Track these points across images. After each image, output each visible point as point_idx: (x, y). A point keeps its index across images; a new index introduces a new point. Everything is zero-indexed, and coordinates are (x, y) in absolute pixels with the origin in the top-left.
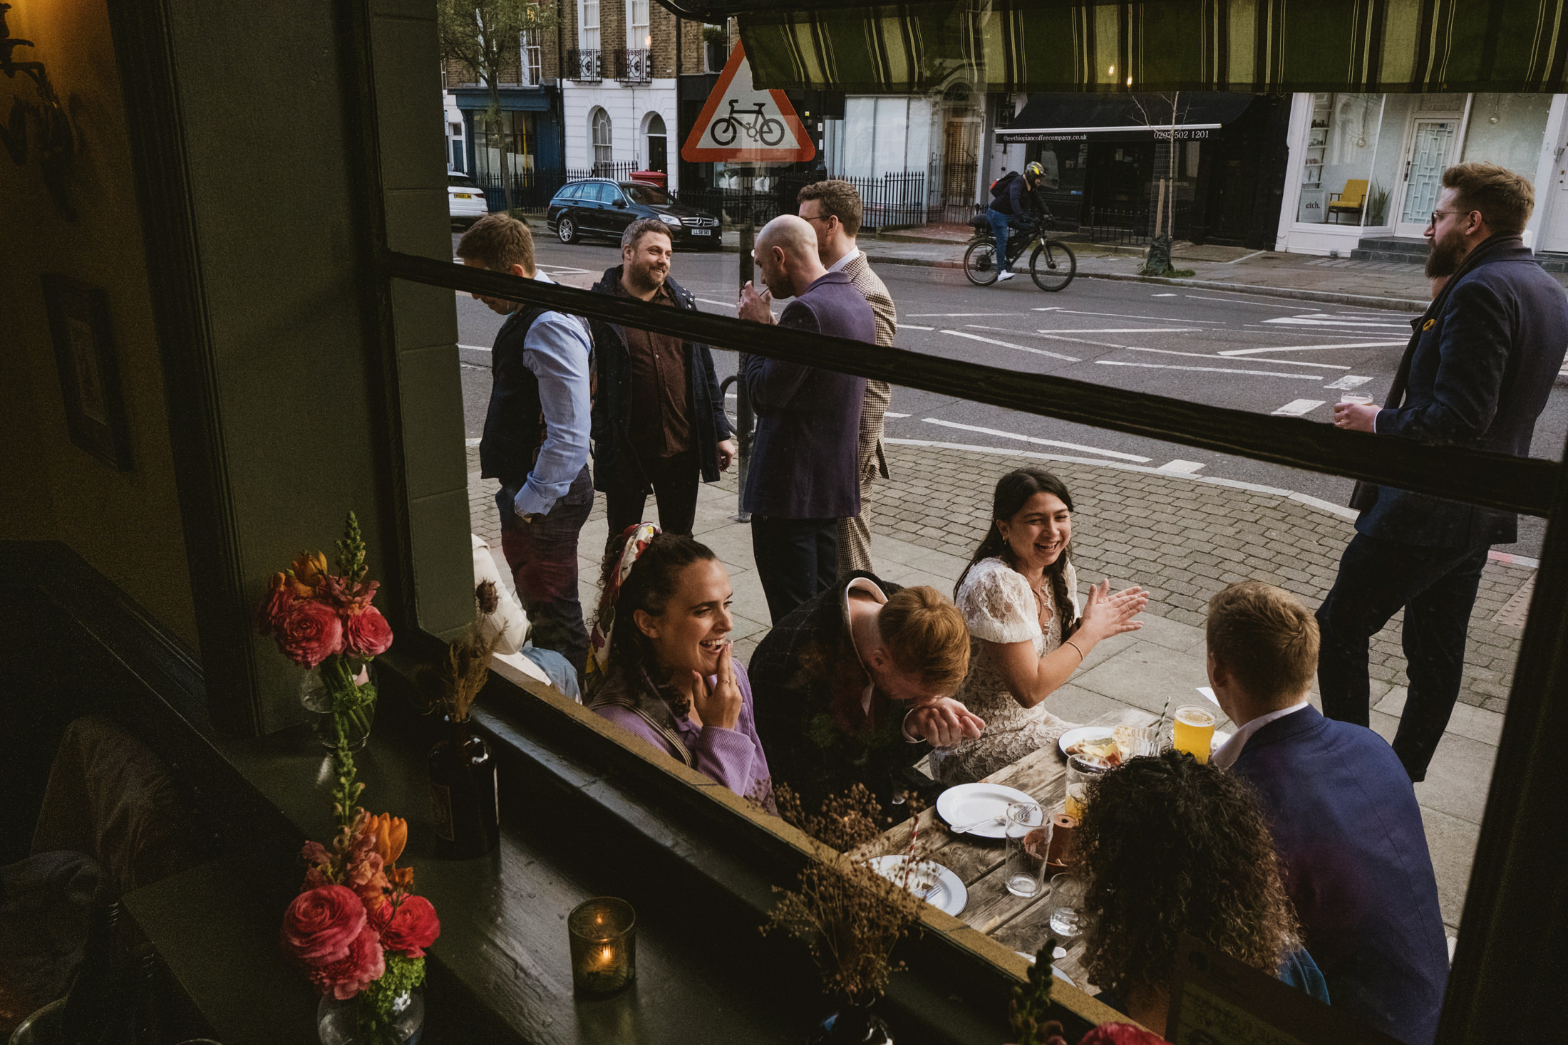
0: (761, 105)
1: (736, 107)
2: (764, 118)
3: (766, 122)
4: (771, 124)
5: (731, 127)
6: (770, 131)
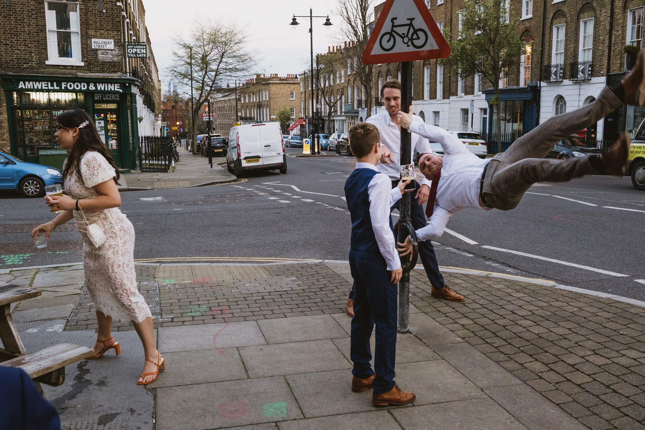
0: (412, 20)
1: (396, 23)
2: (414, 28)
3: (416, 31)
4: (419, 33)
5: (392, 38)
6: (418, 38)
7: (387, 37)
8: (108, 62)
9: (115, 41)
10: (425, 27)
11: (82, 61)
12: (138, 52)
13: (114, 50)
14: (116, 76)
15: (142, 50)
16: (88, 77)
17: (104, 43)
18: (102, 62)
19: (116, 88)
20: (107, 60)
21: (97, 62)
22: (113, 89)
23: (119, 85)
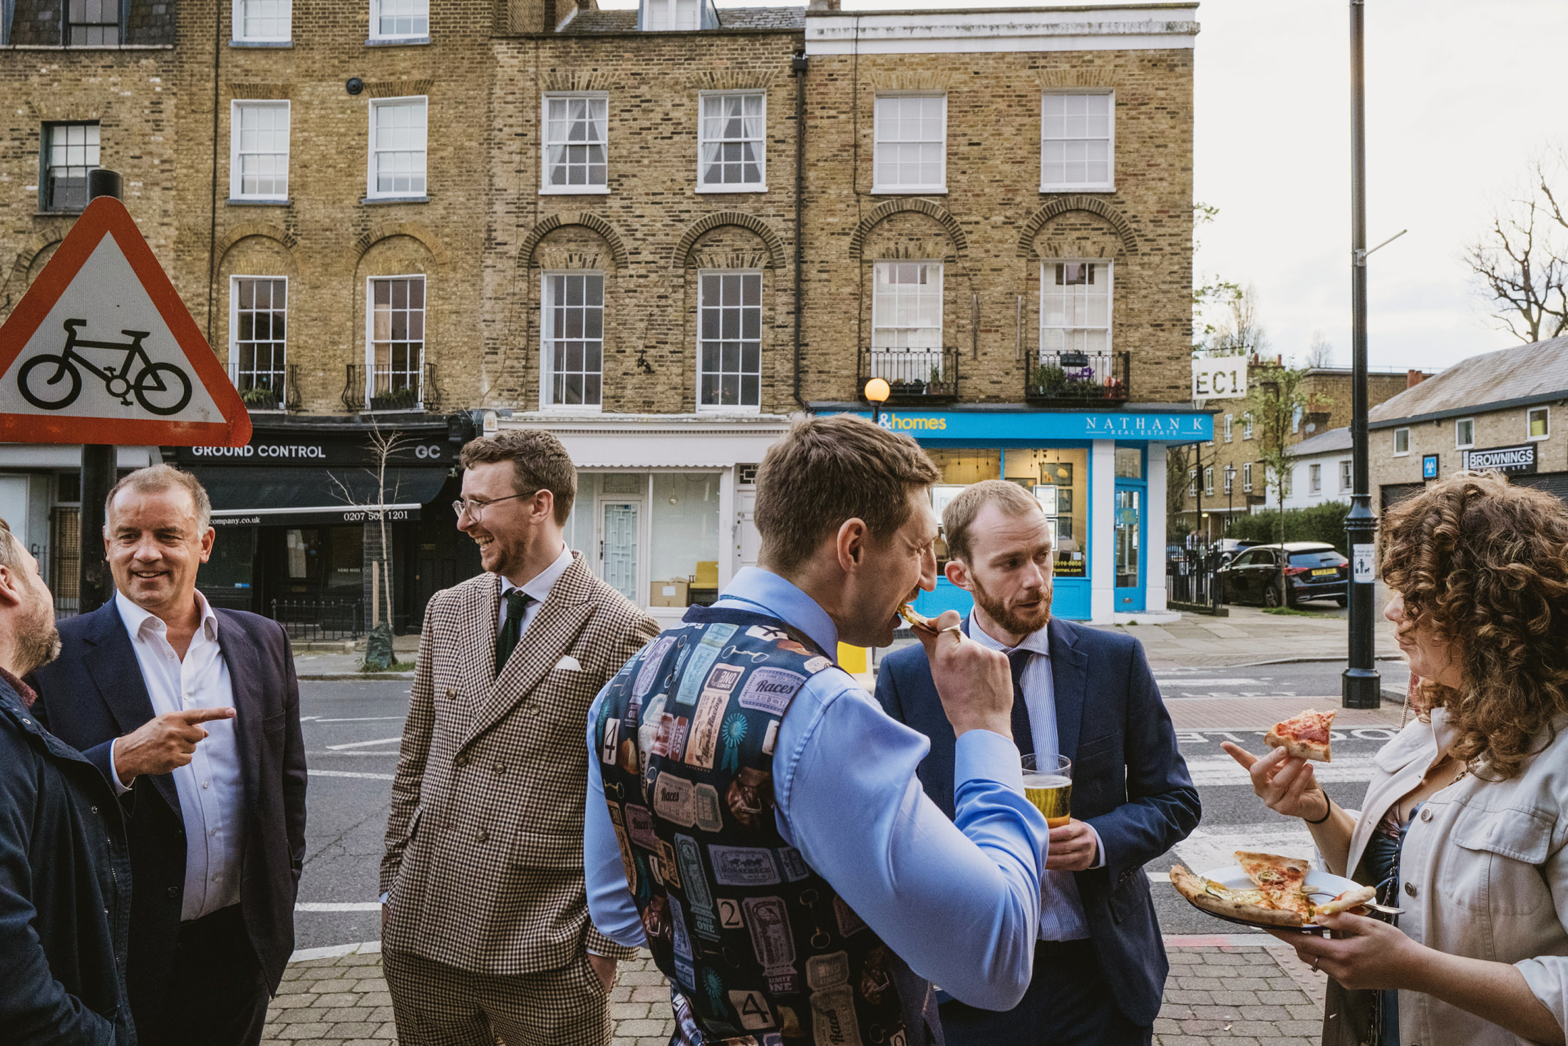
0: (139, 336)
1: (81, 334)
2: (145, 358)
3: (151, 369)
4: (163, 374)
5: (68, 375)
6: (161, 387)
7: (48, 368)
10: (183, 362)
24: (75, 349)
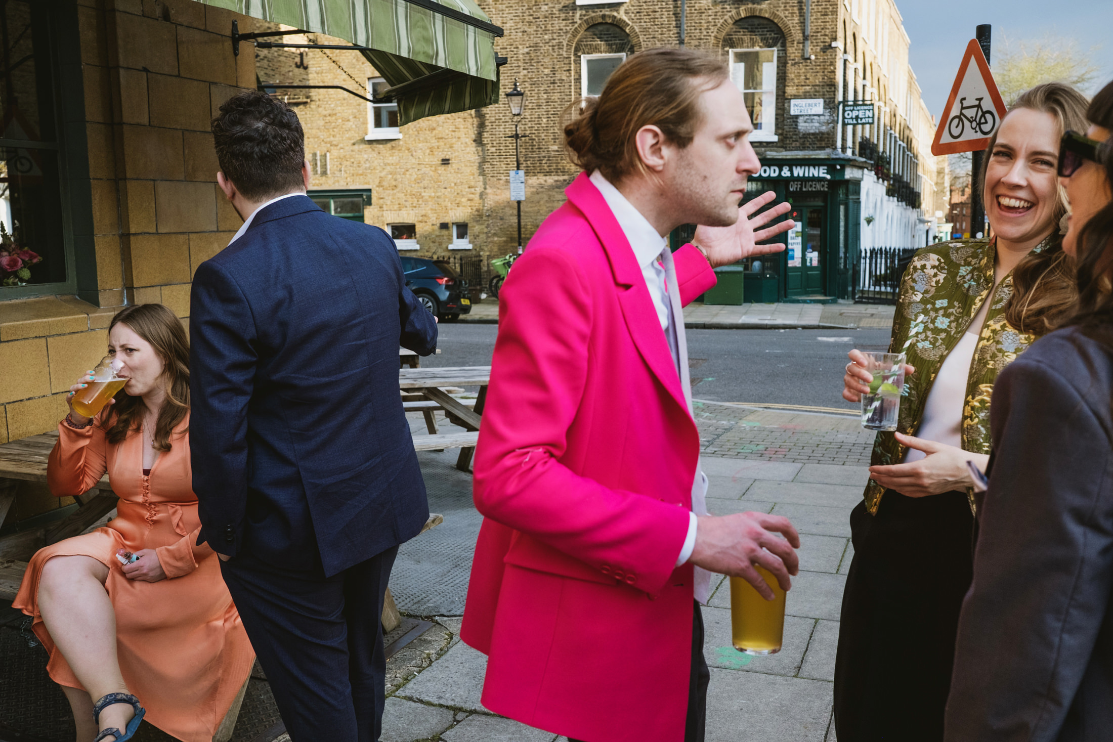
0: (980, 100)
1: (966, 104)
2: (982, 110)
3: (984, 113)
4: (987, 116)
5: (961, 123)
6: (986, 122)
7: (956, 121)
8: (813, 134)
9: (825, 102)
10: (993, 109)
11: (776, 134)
12: (860, 116)
13: (823, 115)
14: (822, 154)
15: (867, 112)
16: (780, 157)
17: (809, 105)
18: (804, 134)
19: (821, 172)
20: (812, 131)
21: (796, 135)
22: (816, 175)
23: (826, 168)
24: (964, 111)
